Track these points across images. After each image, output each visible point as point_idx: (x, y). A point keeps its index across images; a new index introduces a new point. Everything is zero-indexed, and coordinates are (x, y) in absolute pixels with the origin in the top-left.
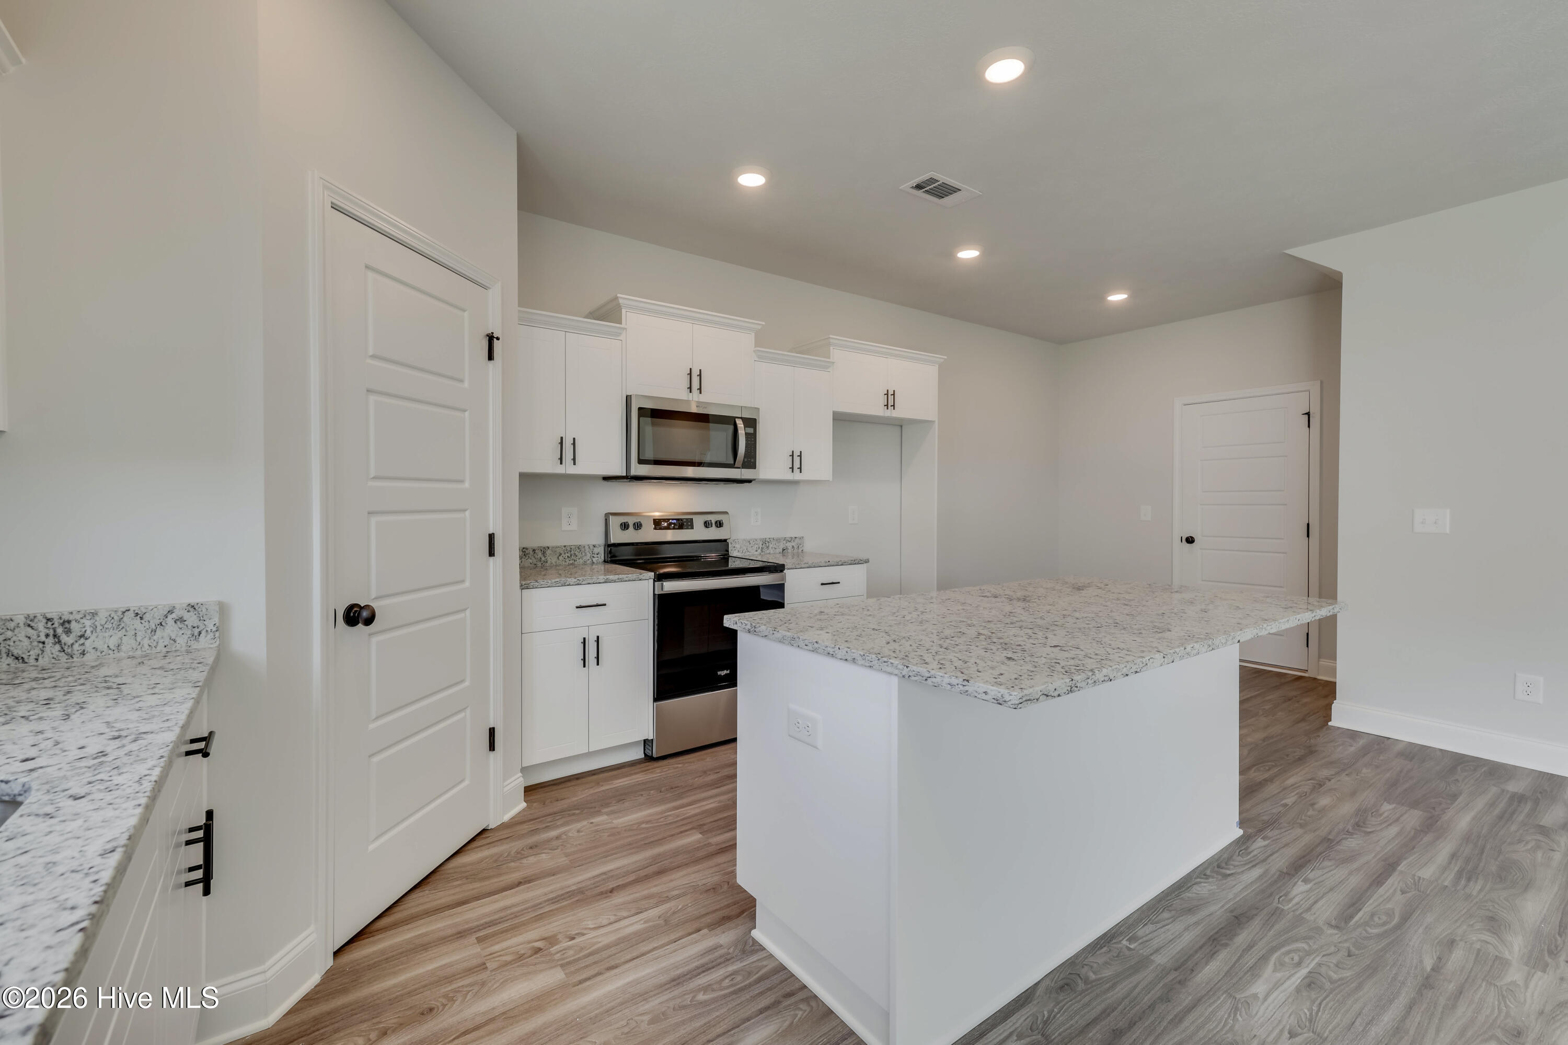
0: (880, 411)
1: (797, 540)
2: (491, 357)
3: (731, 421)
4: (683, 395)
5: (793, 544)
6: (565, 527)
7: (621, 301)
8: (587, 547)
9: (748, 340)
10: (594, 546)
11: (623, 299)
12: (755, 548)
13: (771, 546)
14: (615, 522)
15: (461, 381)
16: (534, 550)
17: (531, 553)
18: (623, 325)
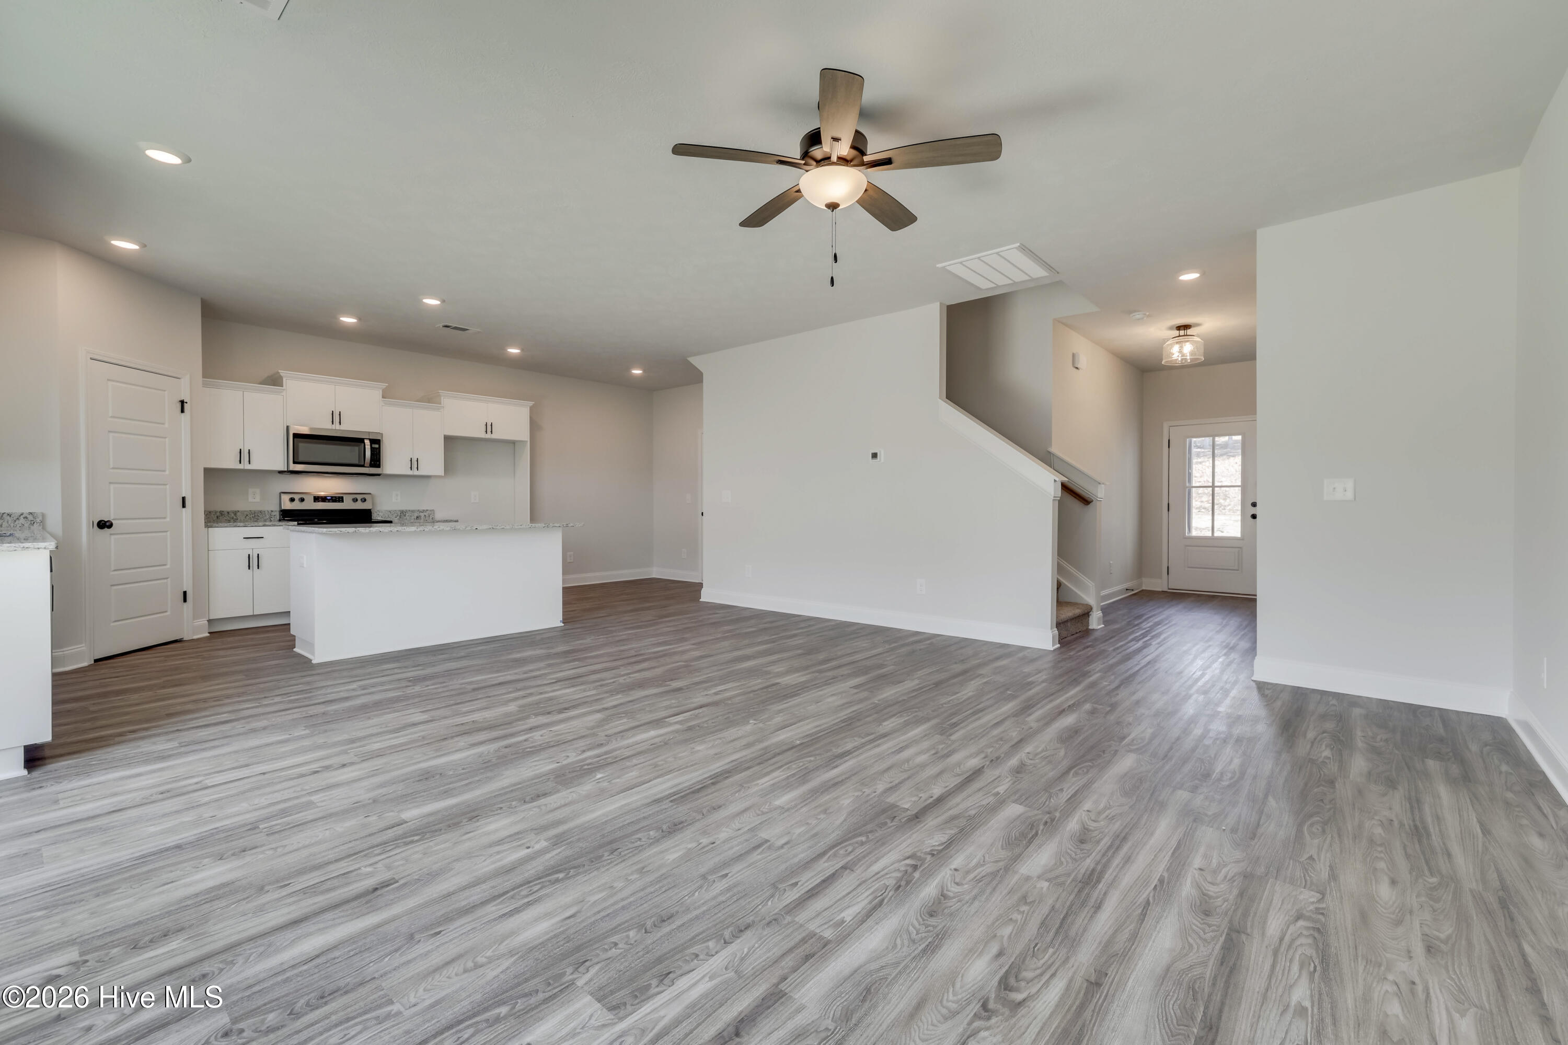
0: (482, 435)
1: (428, 512)
2: (182, 411)
3: (362, 441)
4: (328, 425)
5: (425, 514)
6: (251, 500)
7: (281, 374)
8: (266, 512)
9: (378, 394)
10: (272, 511)
11: (282, 373)
12: (394, 516)
13: (407, 515)
14: (286, 498)
15: (163, 424)
16: (228, 513)
17: (226, 514)
18: (284, 387)
